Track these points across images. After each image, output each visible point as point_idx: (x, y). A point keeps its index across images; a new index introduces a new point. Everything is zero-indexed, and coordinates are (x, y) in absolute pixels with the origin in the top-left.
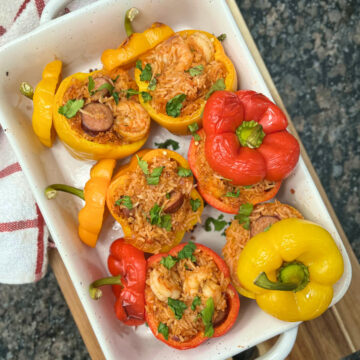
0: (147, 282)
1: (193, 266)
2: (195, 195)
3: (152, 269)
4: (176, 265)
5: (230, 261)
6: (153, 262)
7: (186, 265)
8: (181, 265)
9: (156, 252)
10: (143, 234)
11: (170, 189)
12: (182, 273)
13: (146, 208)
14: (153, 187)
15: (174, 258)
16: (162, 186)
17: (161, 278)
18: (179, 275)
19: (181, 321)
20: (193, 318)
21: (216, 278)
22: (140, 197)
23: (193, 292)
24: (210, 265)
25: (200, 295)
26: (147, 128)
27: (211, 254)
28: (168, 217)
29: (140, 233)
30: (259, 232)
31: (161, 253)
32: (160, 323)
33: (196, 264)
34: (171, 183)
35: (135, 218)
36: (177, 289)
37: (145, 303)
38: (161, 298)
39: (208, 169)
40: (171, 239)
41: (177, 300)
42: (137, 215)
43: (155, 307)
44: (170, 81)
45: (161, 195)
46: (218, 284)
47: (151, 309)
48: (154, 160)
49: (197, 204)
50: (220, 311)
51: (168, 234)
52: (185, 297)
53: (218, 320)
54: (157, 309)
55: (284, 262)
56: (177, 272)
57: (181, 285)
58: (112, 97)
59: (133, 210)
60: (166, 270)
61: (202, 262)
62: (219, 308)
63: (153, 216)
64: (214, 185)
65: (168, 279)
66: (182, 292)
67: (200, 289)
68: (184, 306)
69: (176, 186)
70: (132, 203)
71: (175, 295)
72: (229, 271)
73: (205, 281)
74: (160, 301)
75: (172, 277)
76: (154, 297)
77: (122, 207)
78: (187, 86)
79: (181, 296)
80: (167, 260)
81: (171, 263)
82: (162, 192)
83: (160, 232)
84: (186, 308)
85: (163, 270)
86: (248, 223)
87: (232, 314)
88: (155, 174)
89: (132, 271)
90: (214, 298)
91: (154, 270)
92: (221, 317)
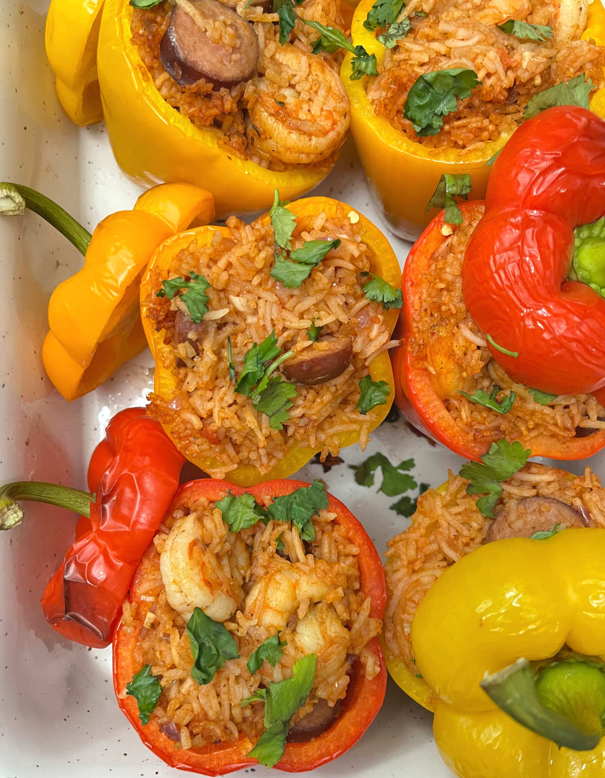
0: (157, 540)
1: (299, 551)
2: (381, 370)
3: (187, 513)
4: (255, 529)
5: (401, 580)
6: (197, 495)
7: (280, 539)
8: (267, 535)
9: (218, 473)
10: (203, 407)
11: (326, 320)
12: (262, 558)
13: (240, 339)
14: (284, 294)
15: (259, 507)
16: (309, 302)
17: (200, 545)
18: (251, 559)
19: (205, 688)
20: (242, 693)
21: (348, 607)
22: (238, 302)
23: (272, 619)
24: (345, 565)
25: (288, 637)
26: (332, 135)
27: (359, 540)
28: (288, 390)
29: (196, 401)
30: (516, 534)
31: (228, 479)
32: (145, 666)
33: (308, 548)
34: (335, 303)
35: (199, 352)
36: (230, 594)
37: (129, 595)
38: (176, 599)
39: (454, 302)
40: (270, 455)
41: (221, 624)
42: (207, 346)
43: (150, 617)
44: (446, 36)
45: (295, 323)
46: (348, 625)
47: (138, 616)
48: (318, 223)
49: (376, 396)
50: (323, 702)
51: (268, 437)
52: (245, 625)
53: (306, 725)
54: (154, 625)
55: (566, 648)
56: (249, 548)
57: (246, 589)
58: (275, 17)
59: (201, 325)
60: (222, 530)
61: (326, 548)
62: (321, 694)
63: (250, 367)
64: (451, 355)
65: (218, 557)
66: (241, 608)
67: (292, 620)
68: (231, 649)
69: (344, 318)
70: (207, 304)
71: (219, 609)
72: (386, 605)
73: (313, 604)
74: (170, 609)
75: (231, 555)
76: (159, 590)
77: (177, 304)
78: (491, 61)
79: (233, 619)
80: (238, 506)
81: (245, 516)
82: (301, 316)
83: (250, 419)
84: (232, 658)
85: (214, 525)
86: (493, 498)
87: (348, 724)
88: (304, 256)
89: (128, 493)
90: (320, 660)
91: (191, 518)
92: (319, 720)
